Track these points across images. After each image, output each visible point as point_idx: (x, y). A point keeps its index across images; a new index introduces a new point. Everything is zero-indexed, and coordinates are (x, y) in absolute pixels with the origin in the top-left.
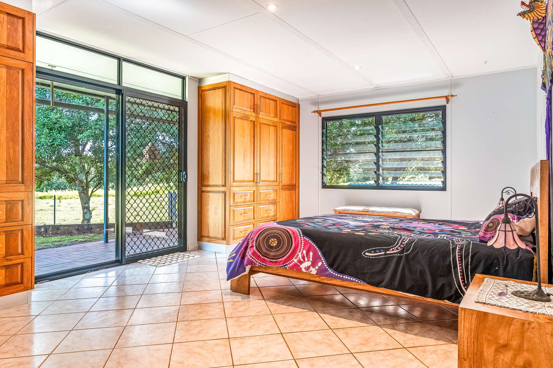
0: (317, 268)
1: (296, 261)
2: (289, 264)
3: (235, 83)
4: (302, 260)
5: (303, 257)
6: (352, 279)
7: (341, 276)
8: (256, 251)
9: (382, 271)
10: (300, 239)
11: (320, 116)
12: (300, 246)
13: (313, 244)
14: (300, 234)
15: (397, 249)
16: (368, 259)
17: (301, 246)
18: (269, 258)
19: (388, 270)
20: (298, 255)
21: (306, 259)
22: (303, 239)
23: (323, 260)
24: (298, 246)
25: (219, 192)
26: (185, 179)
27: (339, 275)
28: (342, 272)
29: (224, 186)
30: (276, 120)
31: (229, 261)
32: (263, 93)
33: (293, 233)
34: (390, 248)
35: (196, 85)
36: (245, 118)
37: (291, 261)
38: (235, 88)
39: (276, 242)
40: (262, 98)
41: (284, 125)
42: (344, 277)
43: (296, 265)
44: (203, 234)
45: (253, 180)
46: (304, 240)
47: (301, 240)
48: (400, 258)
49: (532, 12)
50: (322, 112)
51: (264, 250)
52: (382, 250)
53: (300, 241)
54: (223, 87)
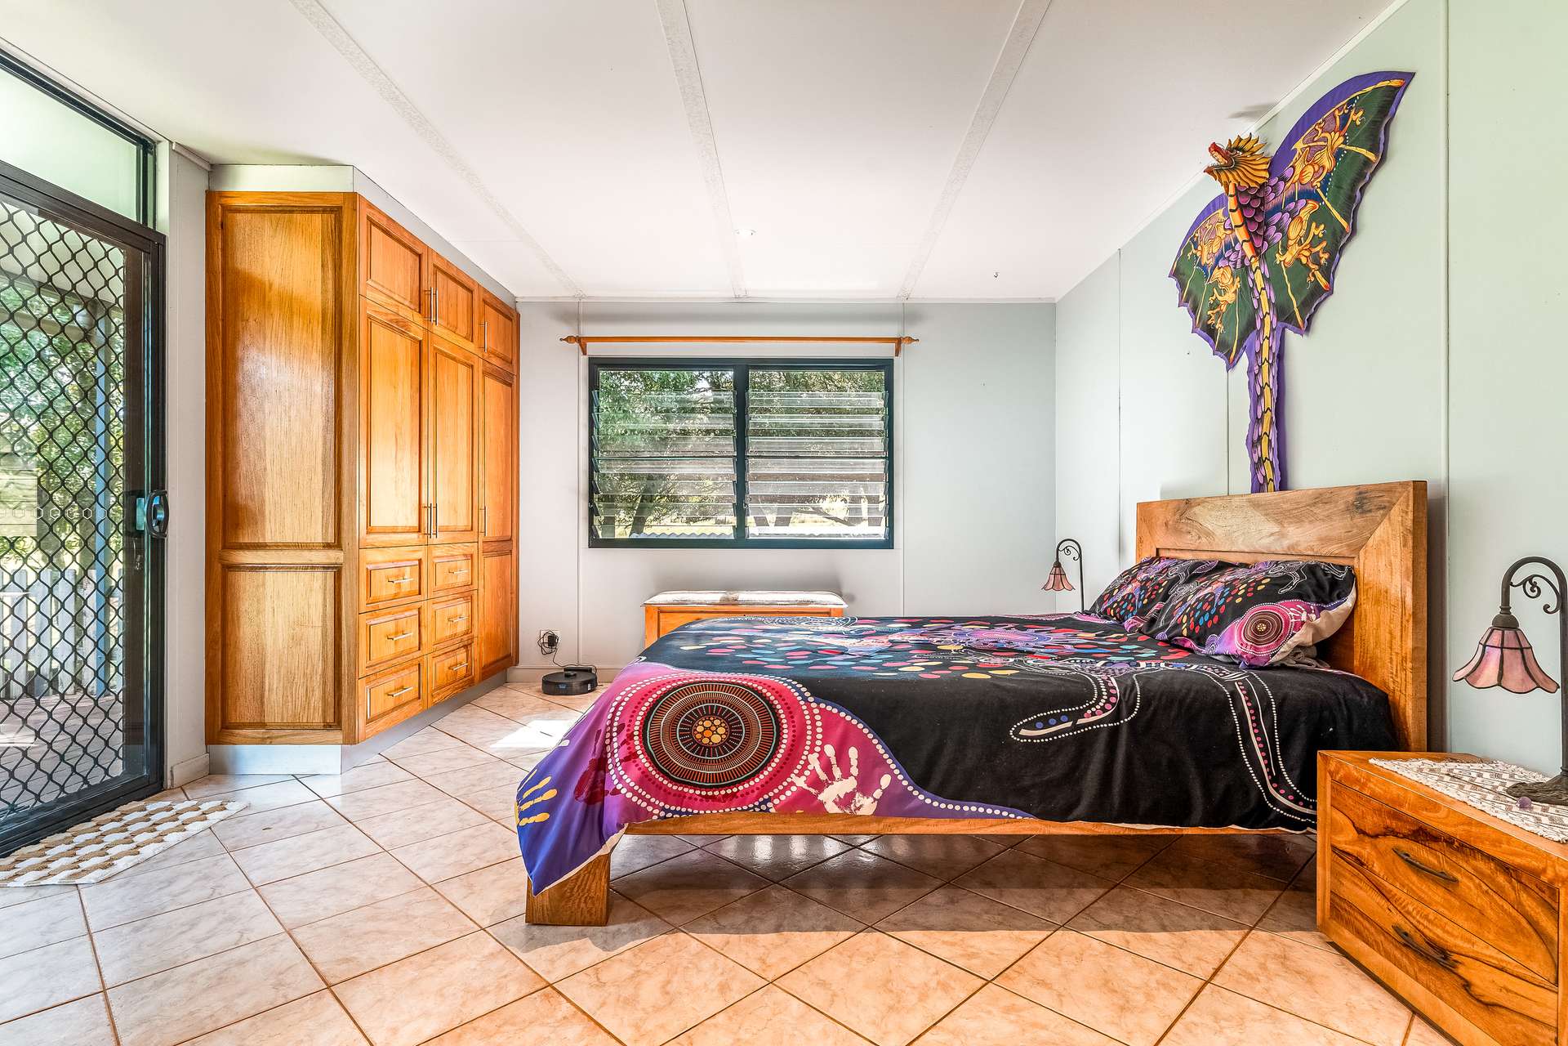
0: (878, 794)
1: (801, 782)
2: (777, 796)
3: (371, 206)
4: (823, 776)
5: (828, 768)
6: (989, 811)
7: (958, 808)
8: (650, 769)
9: (1073, 775)
10: (806, 712)
11: (585, 353)
12: (809, 732)
13: (854, 722)
14: (802, 694)
15: (1104, 710)
16: (1030, 746)
17: (814, 733)
18: (701, 787)
19: (1086, 769)
20: (807, 763)
21: (837, 772)
22: (816, 711)
23: (893, 766)
24: (803, 734)
25: (313, 567)
26: (158, 523)
27: (950, 807)
28: (959, 796)
29: (337, 544)
30: (471, 347)
31: (525, 821)
32: (442, 258)
33: (779, 694)
34: (1085, 710)
35: (200, 184)
36: (398, 326)
37: (785, 784)
38: (371, 222)
39: (721, 730)
40: (440, 275)
41: (488, 365)
42: (966, 808)
43: (803, 793)
44: (234, 718)
45: (417, 525)
46: (822, 712)
47: (812, 715)
48: (1114, 733)
49: (1234, 169)
50: (588, 344)
51: (679, 763)
52: (1063, 718)
53: (808, 717)
54: (324, 210)
